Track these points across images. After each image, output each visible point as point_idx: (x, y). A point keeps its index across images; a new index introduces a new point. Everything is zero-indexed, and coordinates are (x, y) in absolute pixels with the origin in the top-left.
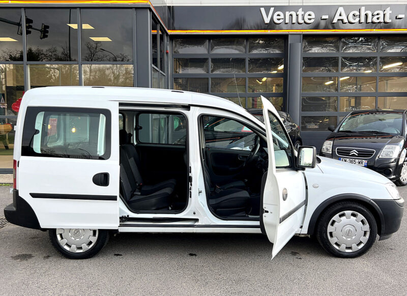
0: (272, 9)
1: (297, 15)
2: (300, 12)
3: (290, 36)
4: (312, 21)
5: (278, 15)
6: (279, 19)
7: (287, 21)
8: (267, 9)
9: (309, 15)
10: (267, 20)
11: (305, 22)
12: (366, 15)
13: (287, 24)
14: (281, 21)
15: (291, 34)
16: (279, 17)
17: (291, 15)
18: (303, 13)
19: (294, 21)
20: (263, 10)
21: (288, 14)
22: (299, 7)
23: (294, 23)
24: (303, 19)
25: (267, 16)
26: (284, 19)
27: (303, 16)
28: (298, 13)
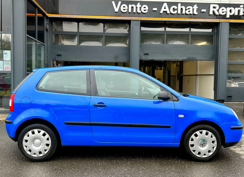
0: (120, 3)
1: (137, 8)
2: (139, 5)
3: (132, 22)
4: (146, 11)
6: (124, 10)
7: (130, 11)
9: (144, 8)
10: (116, 10)
11: (142, 12)
12: (182, 9)
13: (130, 13)
14: (126, 11)
15: (133, 20)
16: (124, 8)
17: (132, 7)
18: (140, 6)
19: (134, 11)
21: (130, 6)
22: (138, 2)
23: (134, 13)
24: (140, 10)
25: (117, 7)
26: (128, 9)
27: (140, 8)
28: (137, 6)
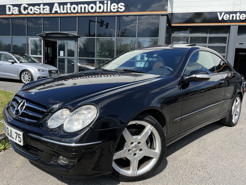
0: (223, 13)
1: (236, 16)
2: (238, 14)
3: (231, 27)
4: (244, 19)
5: (226, 16)
6: (226, 18)
7: (231, 19)
8: (221, 13)
9: (243, 16)
10: (220, 19)
11: (240, 19)
13: (230, 20)
14: (228, 19)
15: (232, 25)
16: (226, 17)
17: (233, 16)
18: (240, 15)
19: (234, 19)
20: (218, 14)
21: (231, 15)
22: (237, 12)
23: (234, 20)
24: (239, 18)
25: (221, 16)
26: (229, 18)
27: (239, 16)
28: (237, 15)
